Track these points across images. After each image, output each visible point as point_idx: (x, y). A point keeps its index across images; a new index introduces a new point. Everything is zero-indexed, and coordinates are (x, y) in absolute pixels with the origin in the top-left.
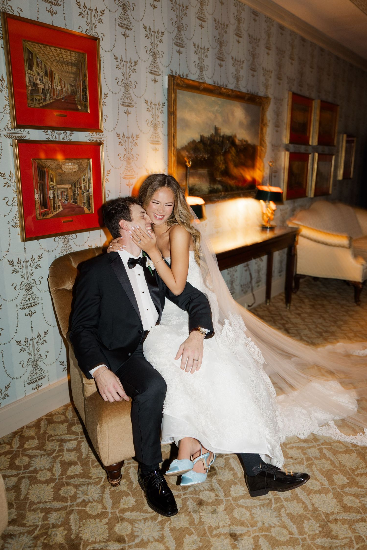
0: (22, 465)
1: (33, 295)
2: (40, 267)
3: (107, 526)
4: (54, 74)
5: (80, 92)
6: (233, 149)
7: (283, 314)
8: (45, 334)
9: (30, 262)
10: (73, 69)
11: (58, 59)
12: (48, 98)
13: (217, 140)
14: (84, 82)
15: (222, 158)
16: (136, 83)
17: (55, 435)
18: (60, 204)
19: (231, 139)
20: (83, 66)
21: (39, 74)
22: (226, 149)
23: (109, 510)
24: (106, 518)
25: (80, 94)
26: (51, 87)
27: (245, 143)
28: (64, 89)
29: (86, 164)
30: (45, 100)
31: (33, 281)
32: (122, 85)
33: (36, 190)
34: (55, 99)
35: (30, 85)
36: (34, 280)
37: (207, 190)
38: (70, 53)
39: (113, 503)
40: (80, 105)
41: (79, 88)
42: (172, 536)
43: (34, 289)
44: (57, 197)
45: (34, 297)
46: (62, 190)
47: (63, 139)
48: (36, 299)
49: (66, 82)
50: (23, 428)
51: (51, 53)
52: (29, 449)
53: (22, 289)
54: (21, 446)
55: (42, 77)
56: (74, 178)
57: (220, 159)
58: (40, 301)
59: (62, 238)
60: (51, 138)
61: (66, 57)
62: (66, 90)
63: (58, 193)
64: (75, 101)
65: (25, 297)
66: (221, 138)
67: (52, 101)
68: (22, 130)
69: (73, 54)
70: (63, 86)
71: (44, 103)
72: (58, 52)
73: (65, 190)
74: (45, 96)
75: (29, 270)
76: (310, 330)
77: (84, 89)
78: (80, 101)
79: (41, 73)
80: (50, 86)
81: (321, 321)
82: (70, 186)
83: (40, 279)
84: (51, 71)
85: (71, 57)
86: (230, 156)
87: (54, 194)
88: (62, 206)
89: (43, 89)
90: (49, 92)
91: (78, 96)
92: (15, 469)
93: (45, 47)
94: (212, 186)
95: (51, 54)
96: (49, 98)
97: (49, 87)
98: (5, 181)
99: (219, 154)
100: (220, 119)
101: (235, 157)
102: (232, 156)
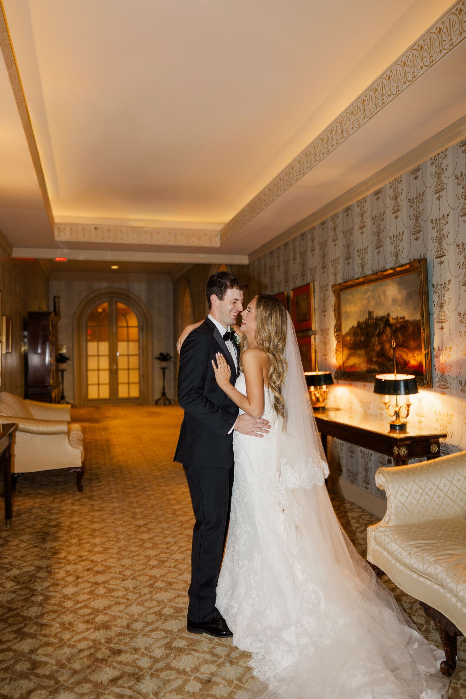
6: (388, 328)
13: (371, 322)
15: (377, 339)
19: (385, 320)
22: (379, 330)
27: (401, 320)
37: (365, 369)
57: (375, 340)
66: (374, 321)
86: (384, 337)
94: (368, 367)
99: (373, 336)
100: (373, 303)
101: (391, 338)
102: (387, 336)
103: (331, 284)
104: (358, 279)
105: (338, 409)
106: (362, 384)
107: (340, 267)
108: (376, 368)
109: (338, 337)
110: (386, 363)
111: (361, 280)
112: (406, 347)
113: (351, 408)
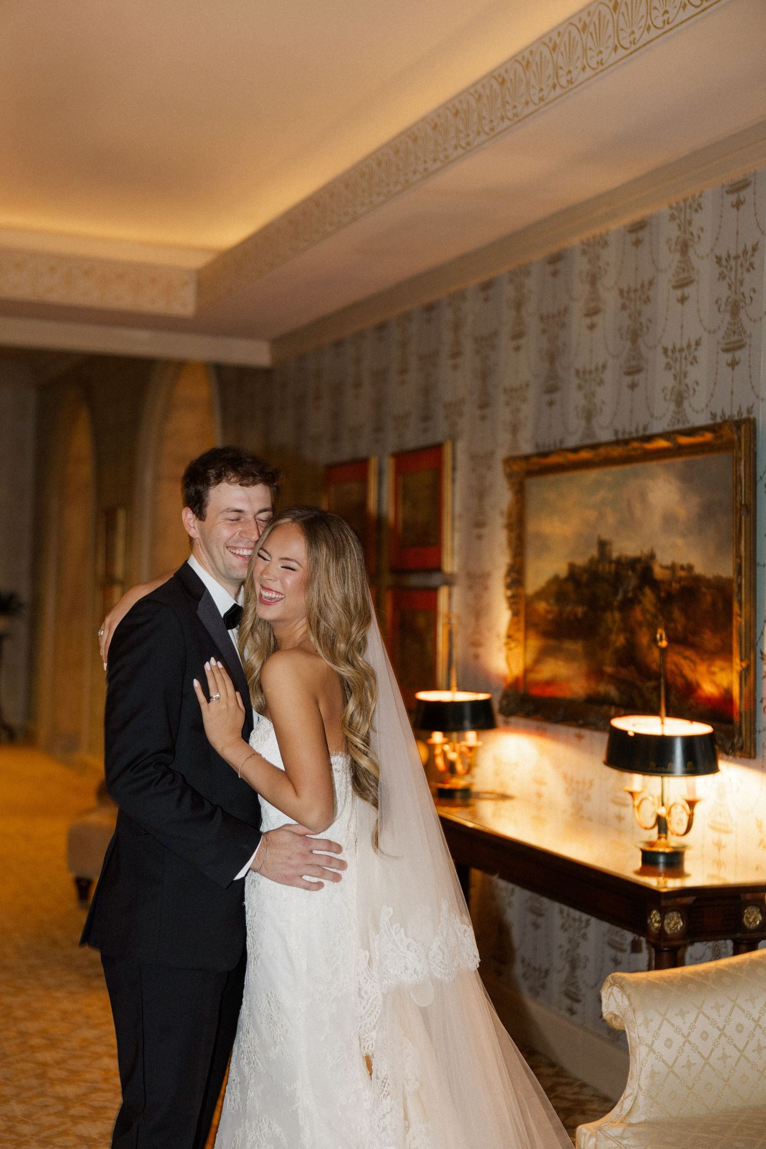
6: (648, 591)
13: (604, 571)
15: (617, 616)
19: (642, 567)
22: (626, 592)
27: (682, 574)
57: (613, 618)
66: (613, 566)
86: (637, 614)
99: (608, 607)
100: (611, 518)
101: (655, 616)
102: (644, 611)
103: (502, 453)
104: (576, 450)
105: (504, 797)
106: (573, 731)
107: (527, 410)
108: (612, 691)
109: (513, 602)
110: (639, 683)
111: (584, 455)
112: (694, 646)
113: (539, 795)
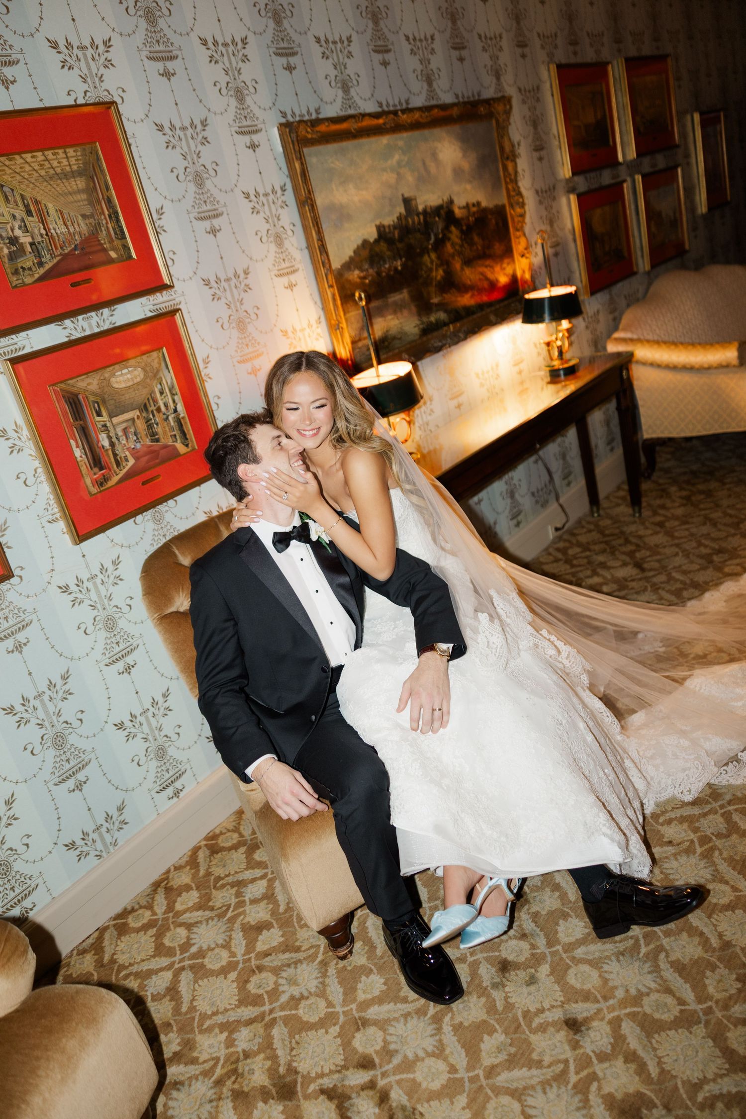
0: (176, 945)
1: (122, 634)
2: (121, 580)
3: (339, 1041)
4: (43, 206)
5: (107, 223)
6: (453, 229)
7: (629, 529)
8: (165, 696)
9: (100, 576)
10: (78, 182)
11: (43, 173)
12: (46, 257)
13: (413, 222)
14: (109, 201)
15: (433, 256)
16: (214, 164)
17: (227, 876)
18: (127, 453)
19: (445, 212)
20: (98, 170)
21: (14, 217)
22: (436, 235)
23: (339, 1009)
24: (335, 1025)
25: (108, 228)
26: (47, 235)
27: (474, 209)
28: (72, 230)
29: (156, 361)
30: (41, 264)
31: (115, 609)
32: (188, 178)
33: (72, 442)
34: (61, 254)
35: (4, 244)
36: (117, 607)
37: (416, 331)
38: (65, 152)
39: (345, 994)
40: (114, 249)
41: (103, 217)
42: (459, 1041)
43: (122, 623)
44: (117, 442)
45: (126, 637)
46: (124, 425)
47: (98, 326)
48: (130, 639)
49: (72, 214)
50: (168, 872)
51: (27, 166)
52: (185, 912)
53: (100, 629)
54: (170, 908)
55: (23, 220)
56: (140, 396)
57: (430, 259)
58: (140, 642)
59: (149, 514)
60: (73, 332)
61: (59, 163)
62: (77, 229)
63: (116, 434)
64: (102, 245)
65: (109, 642)
66: (421, 217)
67: (55, 261)
68: (13, 336)
69: (71, 152)
70: (69, 223)
71: (42, 271)
72: (39, 159)
73: (130, 423)
74: (39, 256)
75: (103, 592)
76: (687, 555)
77: (114, 216)
78: (111, 241)
79: (20, 213)
80: (43, 232)
81: (705, 530)
82: (138, 413)
83: (129, 602)
84: (37, 202)
85: (68, 161)
86: (449, 248)
87: (110, 438)
88: (132, 455)
89: (31, 244)
90: (44, 245)
91: (104, 232)
92: (165, 956)
93: (10, 160)
94: (425, 319)
95: (27, 168)
96: (49, 257)
97: (42, 235)
98: (9, 443)
99: (425, 251)
101: (462, 246)
102: (453, 245)
110: (459, 299)
